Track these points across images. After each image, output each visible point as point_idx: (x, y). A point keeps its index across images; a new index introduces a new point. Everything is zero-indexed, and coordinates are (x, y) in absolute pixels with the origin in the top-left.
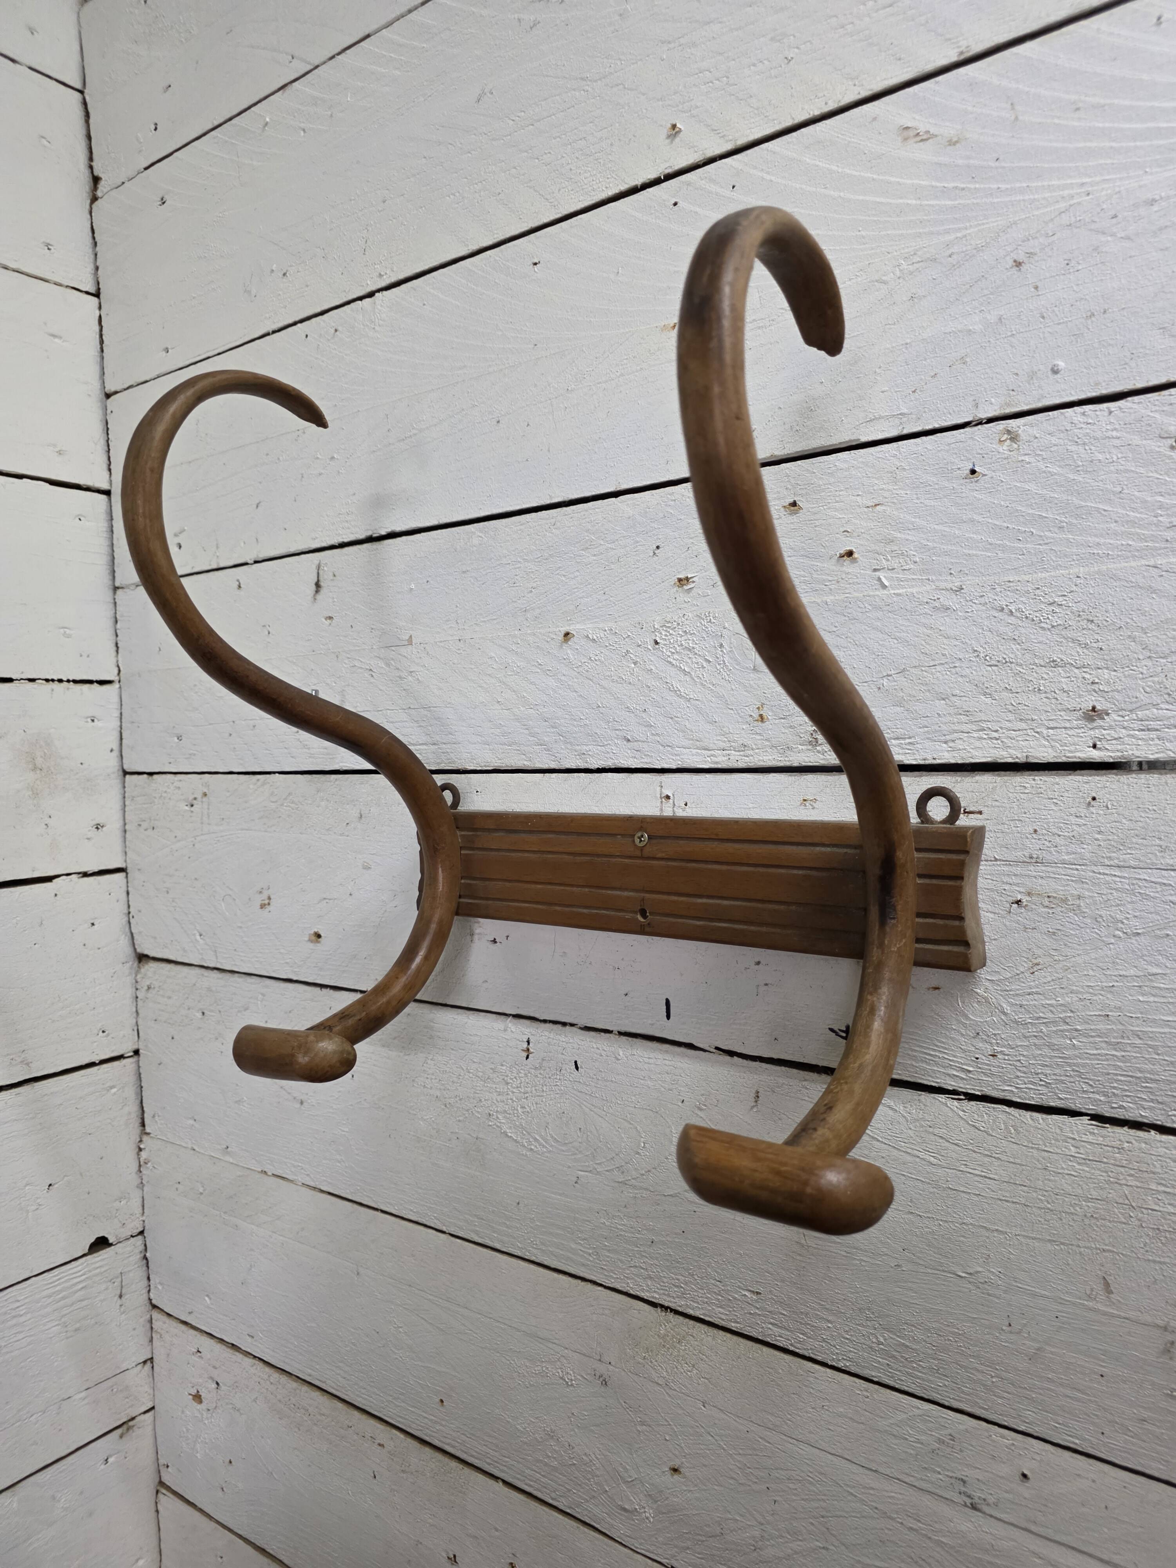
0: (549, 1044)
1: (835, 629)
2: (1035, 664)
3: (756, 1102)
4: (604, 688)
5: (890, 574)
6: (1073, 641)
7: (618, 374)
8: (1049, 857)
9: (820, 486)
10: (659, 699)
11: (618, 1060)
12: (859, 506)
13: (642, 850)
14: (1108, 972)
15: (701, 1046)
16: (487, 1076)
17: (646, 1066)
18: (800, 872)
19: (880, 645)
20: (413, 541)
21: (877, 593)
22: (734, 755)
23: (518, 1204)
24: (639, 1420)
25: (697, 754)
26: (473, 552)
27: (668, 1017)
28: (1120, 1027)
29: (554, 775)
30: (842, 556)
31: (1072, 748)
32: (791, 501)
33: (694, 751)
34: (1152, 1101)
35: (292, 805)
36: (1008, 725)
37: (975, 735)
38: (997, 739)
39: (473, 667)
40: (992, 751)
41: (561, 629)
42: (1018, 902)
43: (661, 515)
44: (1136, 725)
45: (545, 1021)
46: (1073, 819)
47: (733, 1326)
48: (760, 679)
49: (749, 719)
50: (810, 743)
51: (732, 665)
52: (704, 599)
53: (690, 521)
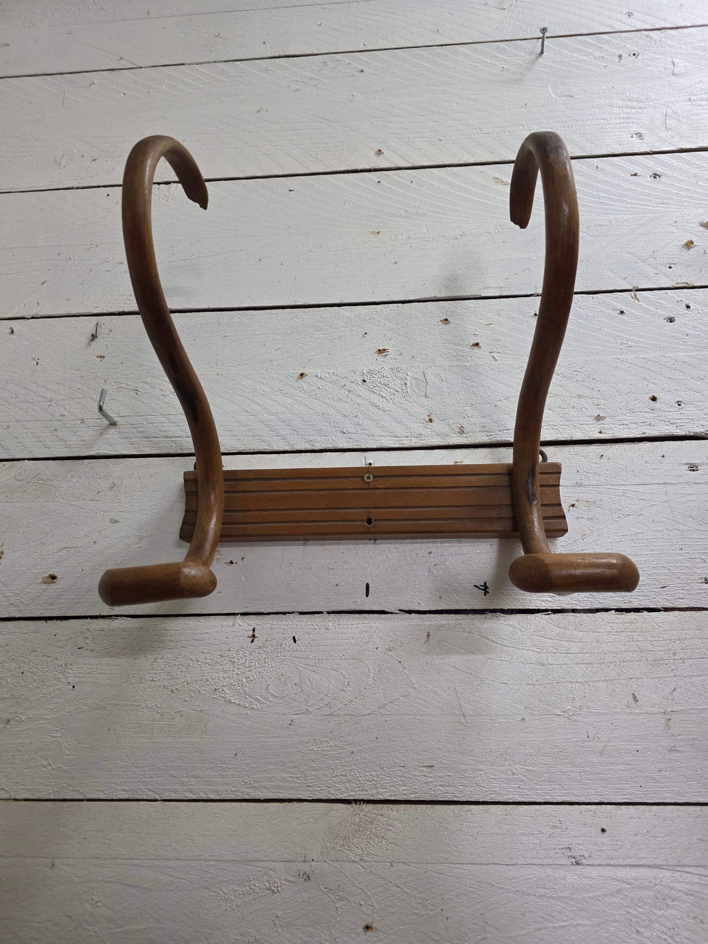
0: (271, 628)
1: (470, 378)
2: (571, 396)
3: (428, 638)
4: (328, 404)
5: (498, 355)
6: (587, 387)
7: (344, 249)
8: (585, 483)
9: (460, 313)
10: (366, 411)
11: (327, 629)
12: (481, 324)
13: (368, 484)
14: (618, 535)
15: (389, 610)
16: (214, 662)
17: (349, 630)
19: (495, 386)
22: (414, 440)
23: (236, 754)
24: (337, 898)
25: (391, 440)
26: (233, 326)
27: (367, 595)
30: (473, 345)
31: (592, 433)
32: (445, 318)
33: (388, 438)
34: (643, 595)
35: (40, 482)
36: (561, 423)
37: (546, 427)
38: (557, 429)
39: (227, 390)
40: (554, 435)
41: (298, 371)
42: (573, 506)
43: (368, 318)
44: (618, 423)
45: (268, 614)
46: (594, 465)
47: (412, 797)
48: (428, 401)
49: (423, 421)
50: (459, 432)
51: (412, 394)
52: (394, 361)
53: (386, 322)
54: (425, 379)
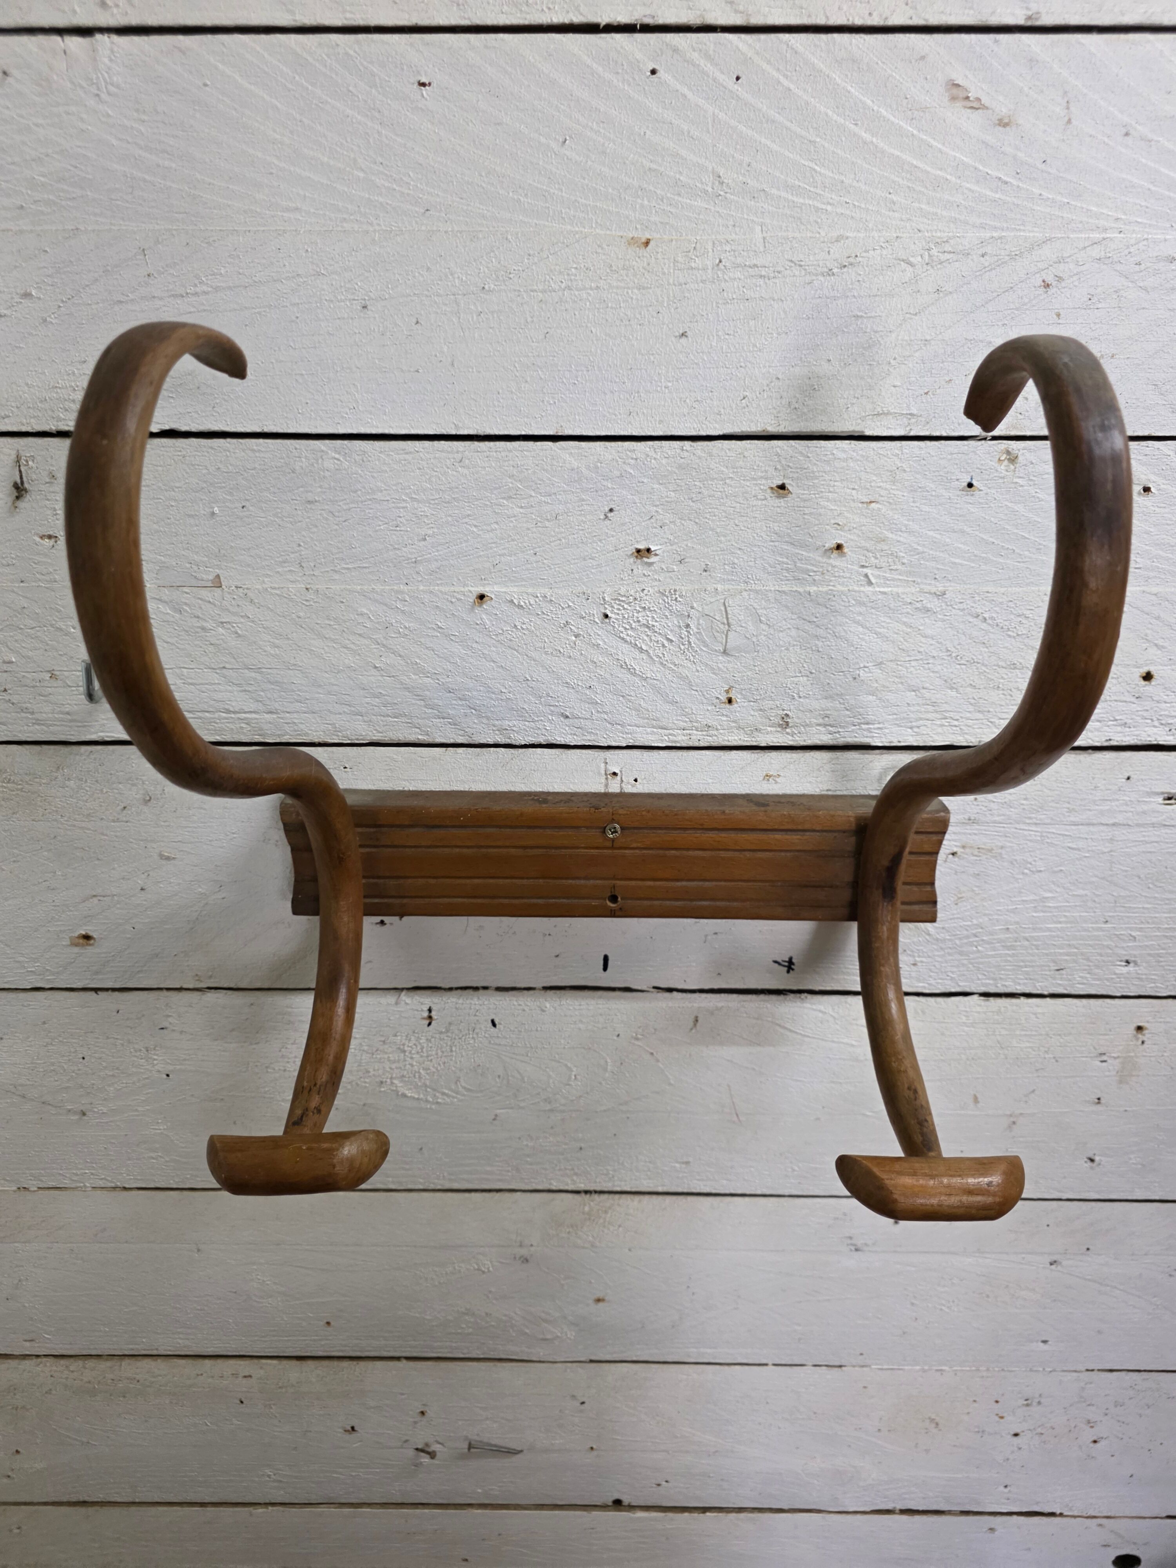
0: (457, 1008)
1: (815, 620)
2: (998, 666)
3: (695, 1024)
4: (534, 660)
5: (877, 572)
7: (563, 286)
8: (983, 818)
9: (813, 472)
10: (608, 676)
11: (543, 1011)
12: (854, 500)
13: (614, 840)
14: (1014, 899)
15: (639, 988)
17: (577, 1013)
18: (788, 854)
19: (859, 638)
20: (212, 448)
21: (862, 589)
22: (696, 735)
25: (653, 733)
26: (324, 477)
27: (605, 969)
28: (1016, 935)
29: (460, 750)
30: (830, 549)
32: (780, 483)
33: (649, 730)
34: (1028, 979)
36: (968, 715)
37: (938, 722)
39: (332, 623)
41: (471, 589)
42: (953, 854)
43: (617, 473)
45: (451, 989)
48: (729, 662)
49: (715, 701)
50: (780, 726)
51: (698, 646)
52: (668, 575)
53: (656, 486)
54: (727, 618)
